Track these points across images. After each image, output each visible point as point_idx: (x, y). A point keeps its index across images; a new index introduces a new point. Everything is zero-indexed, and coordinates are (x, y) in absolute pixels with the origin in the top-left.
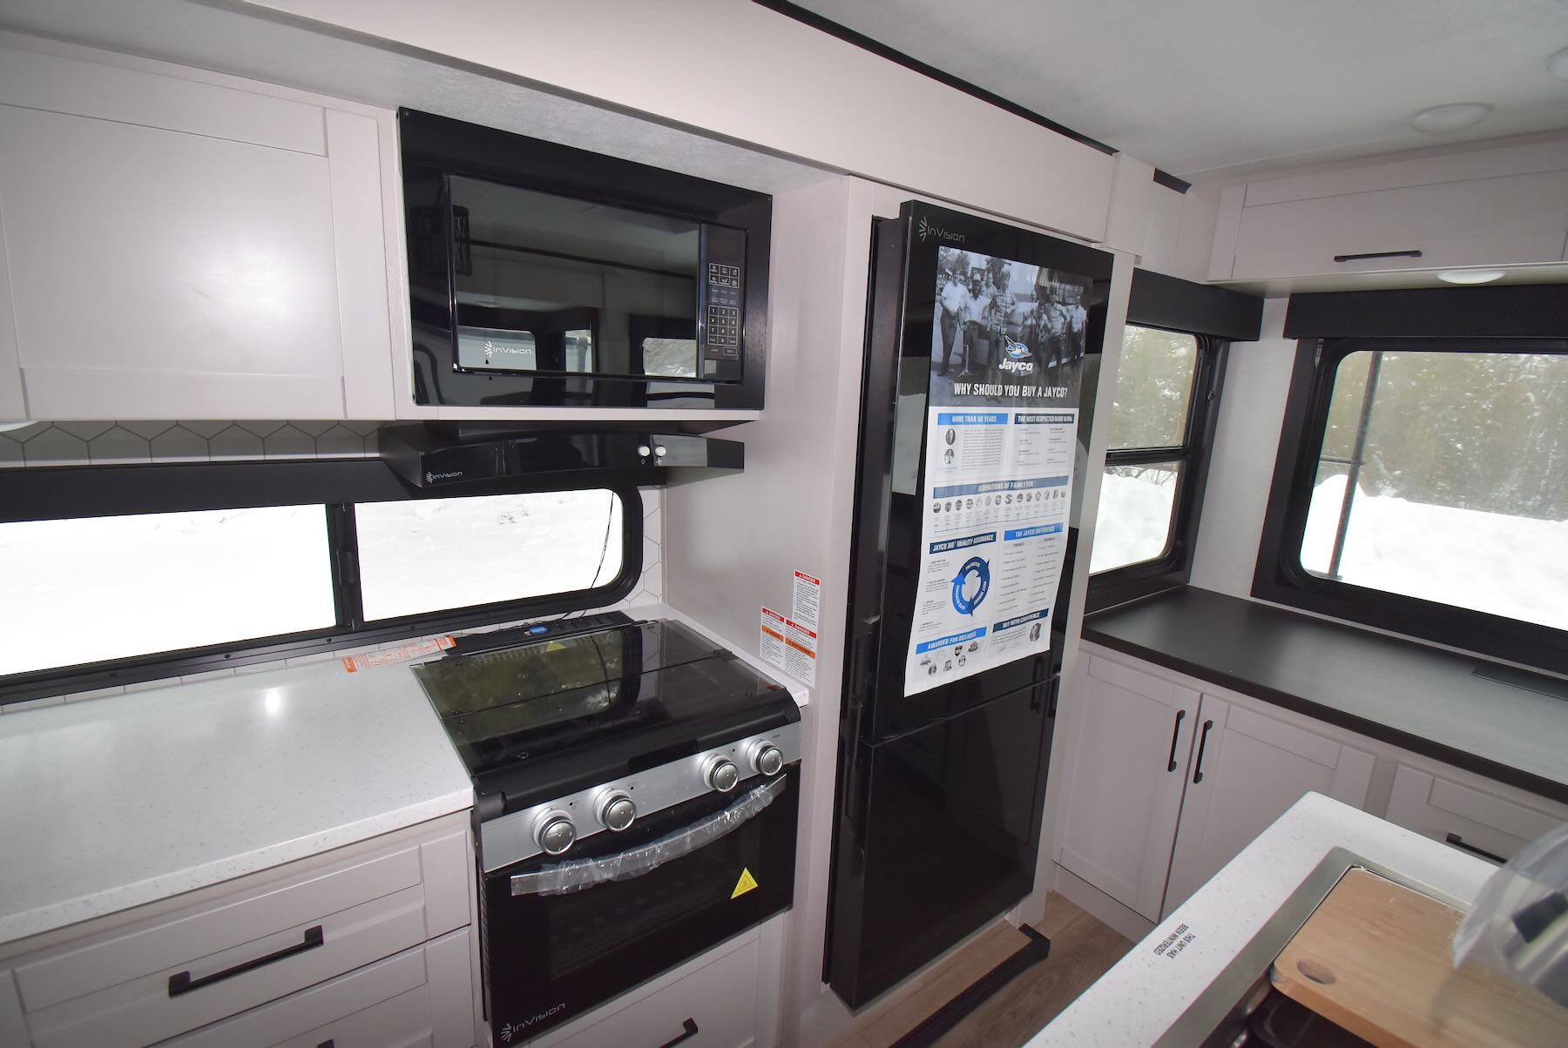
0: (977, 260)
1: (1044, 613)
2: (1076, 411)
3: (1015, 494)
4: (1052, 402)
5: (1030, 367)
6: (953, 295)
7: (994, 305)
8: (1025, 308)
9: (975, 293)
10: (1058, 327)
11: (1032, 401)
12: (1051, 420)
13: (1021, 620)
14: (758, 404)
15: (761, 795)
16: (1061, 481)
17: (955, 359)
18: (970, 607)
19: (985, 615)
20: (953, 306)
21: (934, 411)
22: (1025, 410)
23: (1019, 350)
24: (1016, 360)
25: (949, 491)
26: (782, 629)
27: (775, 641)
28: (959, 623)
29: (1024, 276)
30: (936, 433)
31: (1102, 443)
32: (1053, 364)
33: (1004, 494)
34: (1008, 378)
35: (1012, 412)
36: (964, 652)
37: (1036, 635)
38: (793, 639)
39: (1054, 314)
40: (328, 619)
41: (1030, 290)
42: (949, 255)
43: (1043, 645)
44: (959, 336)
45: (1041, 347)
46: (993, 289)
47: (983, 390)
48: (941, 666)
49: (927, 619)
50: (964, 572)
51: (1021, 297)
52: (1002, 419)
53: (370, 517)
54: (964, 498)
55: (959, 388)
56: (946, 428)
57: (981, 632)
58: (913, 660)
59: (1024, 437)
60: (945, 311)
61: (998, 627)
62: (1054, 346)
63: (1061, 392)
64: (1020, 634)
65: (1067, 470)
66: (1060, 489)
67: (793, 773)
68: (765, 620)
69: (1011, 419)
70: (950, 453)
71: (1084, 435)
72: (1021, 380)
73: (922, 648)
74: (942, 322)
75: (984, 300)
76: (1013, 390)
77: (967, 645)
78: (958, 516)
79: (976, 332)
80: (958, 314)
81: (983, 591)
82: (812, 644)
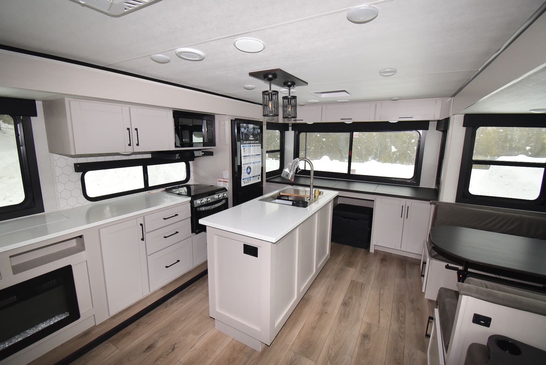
0: (245, 125)
1: (259, 175)
2: (260, 144)
3: (253, 157)
4: (257, 143)
5: (253, 138)
6: (242, 130)
7: (248, 130)
8: (252, 130)
9: (245, 129)
10: (256, 132)
11: (254, 143)
12: (257, 146)
13: (256, 176)
14: (215, 146)
15: (224, 202)
16: (259, 155)
17: (243, 138)
18: (249, 173)
19: (251, 175)
20: (243, 131)
21: (242, 145)
22: (253, 145)
23: (251, 136)
24: (251, 138)
25: (245, 156)
26: (222, 180)
27: (221, 182)
28: (248, 176)
29: (251, 126)
30: (242, 148)
31: (265, 150)
32: (256, 138)
33: (252, 157)
34: (250, 140)
35: (252, 145)
36: (249, 180)
37: (259, 179)
38: (224, 181)
39: (256, 131)
40: (142, 186)
41: (252, 128)
42: (241, 125)
43: (260, 180)
44: (244, 135)
45: (254, 135)
46: (247, 128)
47: (247, 142)
48: (246, 182)
49: (243, 175)
50: (248, 168)
51: (251, 129)
52: (250, 146)
53: (150, 168)
54: (247, 157)
55: (245, 142)
56: (243, 147)
57: (251, 177)
58: (242, 181)
59: (253, 148)
60: (242, 132)
61: (253, 177)
62: (256, 135)
63: (258, 142)
64: (257, 178)
65: (260, 153)
66: (259, 156)
67: (227, 199)
68: (218, 179)
69: (252, 146)
70: (244, 151)
71: (262, 148)
72: (252, 140)
73: (243, 179)
74: (241, 133)
75: (246, 130)
76: (251, 142)
77: (249, 179)
78: (246, 160)
79: (246, 134)
80: (243, 132)
81: (250, 171)
82: (228, 180)
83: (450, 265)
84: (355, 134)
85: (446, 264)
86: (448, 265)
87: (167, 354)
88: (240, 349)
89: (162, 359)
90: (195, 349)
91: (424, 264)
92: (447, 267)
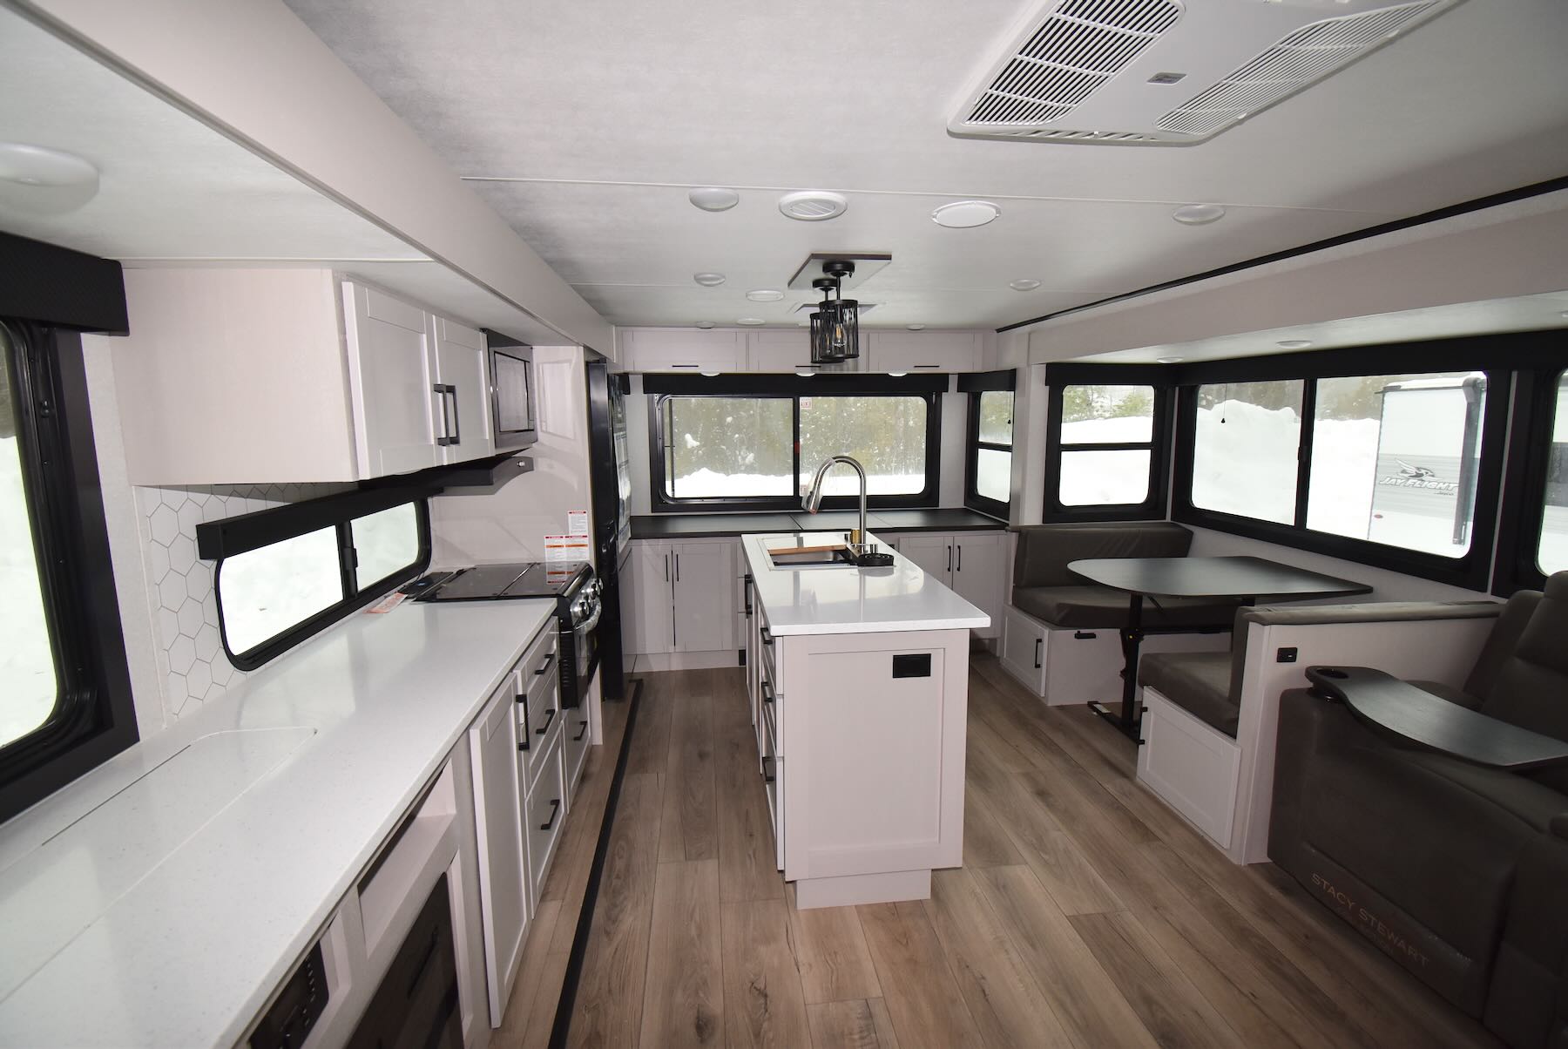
26: (562, 542)
27: (557, 550)
38: (572, 544)
82: (586, 541)
83: (1083, 631)
84: (803, 400)
85: (1076, 631)
86: (1079, 632)
87: (763, 1010)
88: (893, 914)
89: (765, 1025)
90: (810, 965)
91: (1039, 644)
92: (1078, 636)
